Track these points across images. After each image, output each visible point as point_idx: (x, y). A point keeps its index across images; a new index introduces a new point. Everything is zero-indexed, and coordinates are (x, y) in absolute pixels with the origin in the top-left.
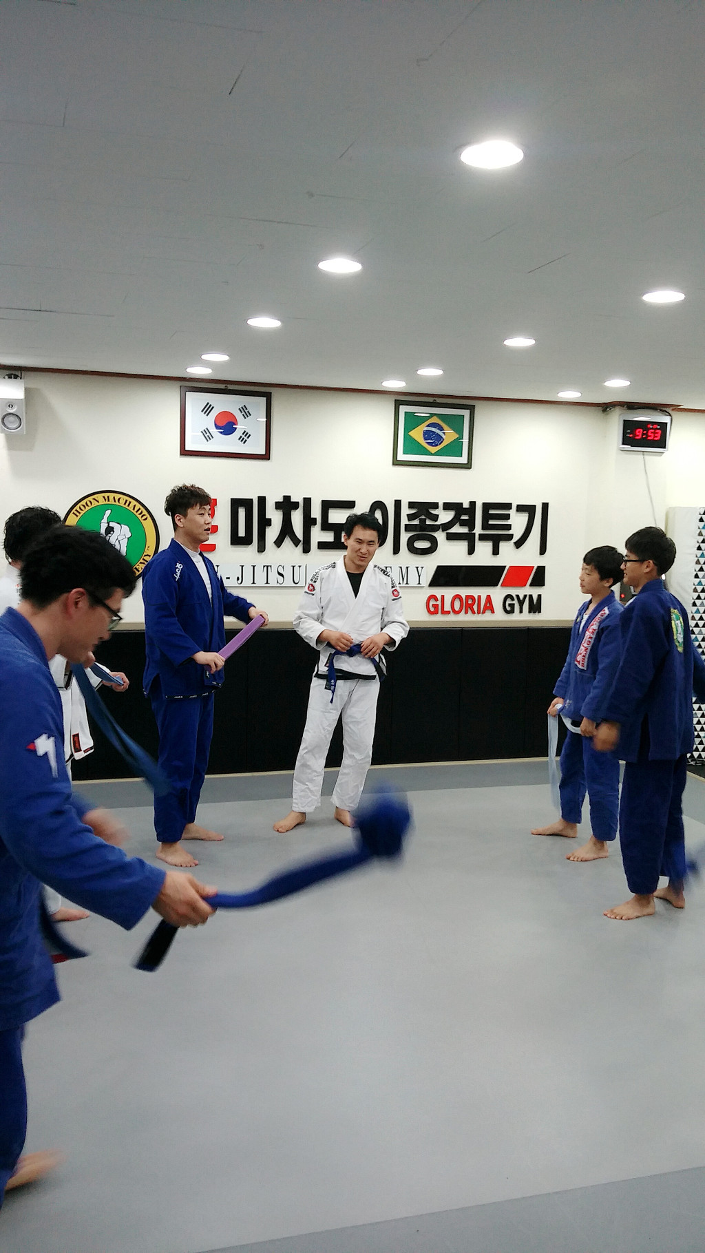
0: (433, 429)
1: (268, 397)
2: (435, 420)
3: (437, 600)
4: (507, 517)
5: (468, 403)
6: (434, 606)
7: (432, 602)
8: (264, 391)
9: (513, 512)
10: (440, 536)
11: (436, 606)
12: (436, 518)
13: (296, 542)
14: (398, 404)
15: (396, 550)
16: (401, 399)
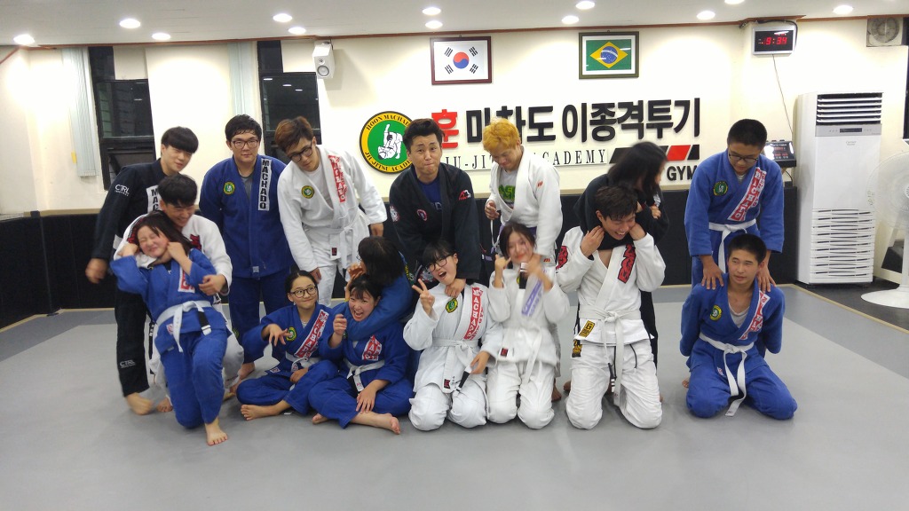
1: (489, 39)
2: (609, 44)
4: (668, 110)
5: (634, 31)
8: (485, 36)
9: (672, 107)
10: (617, 127)
12: (613, 114)
14: (581, 36)
15: (584, 139)
16: (583, 31)
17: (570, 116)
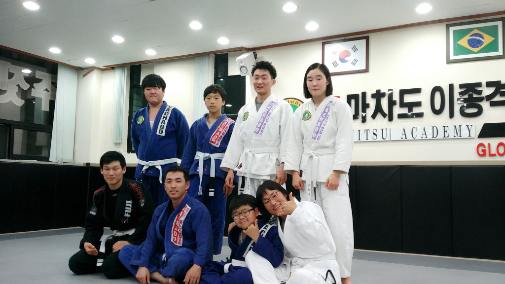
0: (475, 37)
1: (367, 39)
2: (476, 31)
3: (484, 146)
5: (502, 16)
6: (482, 151)
7: (481, 148)
8: (364, 36)
10: (485, 105)
11: (484, 151)
12: (480, 92)
13: (384, 115)
14: (448, 27)
15: (452, 115)
16: (449, 23)
17: (438, 96)
